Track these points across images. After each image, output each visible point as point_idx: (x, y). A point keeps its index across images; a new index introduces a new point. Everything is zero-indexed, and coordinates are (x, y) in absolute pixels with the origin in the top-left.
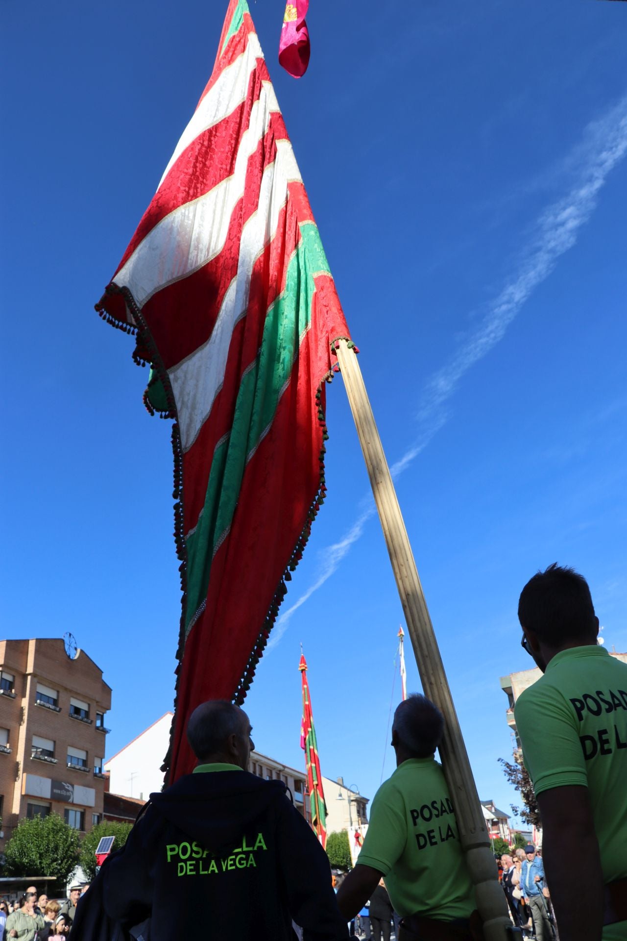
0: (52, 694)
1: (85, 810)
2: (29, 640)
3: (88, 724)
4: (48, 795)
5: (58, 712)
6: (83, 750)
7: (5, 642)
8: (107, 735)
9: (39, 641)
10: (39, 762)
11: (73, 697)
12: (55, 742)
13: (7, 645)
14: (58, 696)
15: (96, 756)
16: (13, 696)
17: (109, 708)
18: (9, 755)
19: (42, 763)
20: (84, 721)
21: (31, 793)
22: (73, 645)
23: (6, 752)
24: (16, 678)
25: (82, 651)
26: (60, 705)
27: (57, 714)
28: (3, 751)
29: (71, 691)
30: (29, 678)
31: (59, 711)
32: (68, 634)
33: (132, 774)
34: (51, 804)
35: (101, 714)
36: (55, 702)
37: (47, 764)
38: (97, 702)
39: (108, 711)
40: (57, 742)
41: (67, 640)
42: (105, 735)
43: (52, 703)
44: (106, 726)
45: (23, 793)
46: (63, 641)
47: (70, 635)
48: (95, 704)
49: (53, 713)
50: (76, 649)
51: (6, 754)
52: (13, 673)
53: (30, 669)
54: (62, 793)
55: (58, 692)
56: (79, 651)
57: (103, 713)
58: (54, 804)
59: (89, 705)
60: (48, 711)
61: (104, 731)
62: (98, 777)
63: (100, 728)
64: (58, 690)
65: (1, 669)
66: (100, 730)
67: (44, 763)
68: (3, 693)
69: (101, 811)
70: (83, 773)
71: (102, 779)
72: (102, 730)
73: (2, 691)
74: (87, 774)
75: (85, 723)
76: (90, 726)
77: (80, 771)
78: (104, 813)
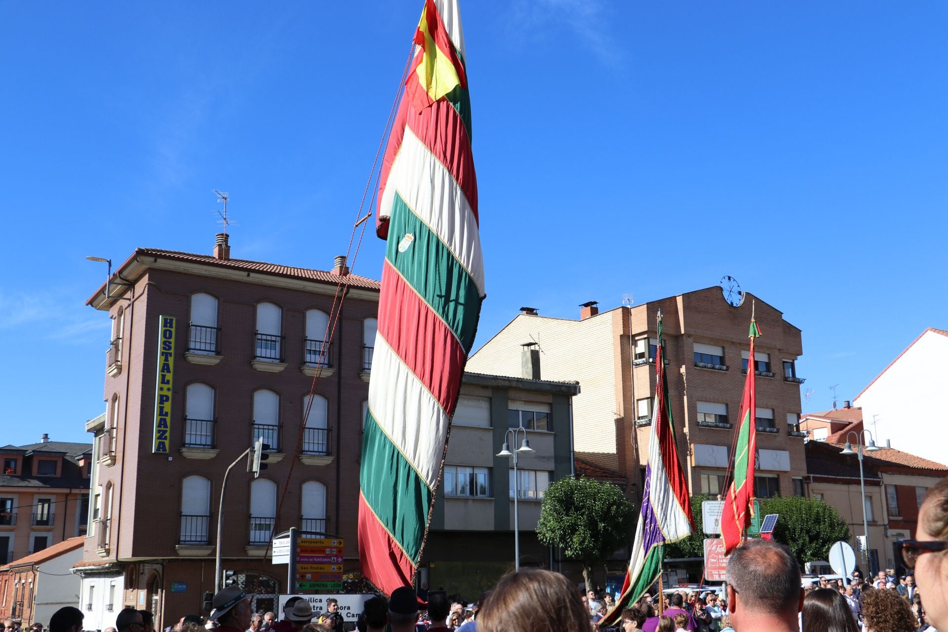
0: (717, 352)
1: (778, 475)
2: (675, 297)
3: (770, 378)
5: (725, 370)
6: (767, 408)
7: (646, 305)
8: (801, 386)
9: (687, 297)
10: (708, 429)
11: (744, 350)
12: (727, 405)
13: (648, 308)
14: (724, 352)
15: (787, 412)
17: (800, 354)
19: (713, 430)
20: (762, 376)
21: (702, 464)
22: (736, 289)
24: (667, 342)
25: (748, 294)
26: (728, 363)
27: (726, 373)
29: (740, 344)
31: (727, 370)
32: (727, 278)
35: (791, 361)
36: (722, 360)
37: (720, 430)
38: (779, 350)
39: (798, 357)
40: (730, 404)
41: (725, 285)
42: (799, 385)
43: (717, 362)
44: (798, 375)
45: (693, 465)
46: (721, 289)
47: (729, 278)
48: (777, 353)
49: (719, 372)
50: (740, 293)
52: (663, 337)
55: (723, 348)
56: (744, 294)
57: (793, 361)
59: (769, 355)
60: (712, 371)
61: (796, 382)
62: (794, 436)
63: (791, 379)
64: (723, 345)
65: (646, 336)
66: (789, 381)
67: (715, 430)
68: (653, 362)
69: (806, 475)
70: (770, 435)
71: (800, 438)
72: (794, 381)
73: (651, 360)
74: (775, 435)
75: (765, 377)
76: (773, 380)
77: (766, 433)
78: (812, 475)
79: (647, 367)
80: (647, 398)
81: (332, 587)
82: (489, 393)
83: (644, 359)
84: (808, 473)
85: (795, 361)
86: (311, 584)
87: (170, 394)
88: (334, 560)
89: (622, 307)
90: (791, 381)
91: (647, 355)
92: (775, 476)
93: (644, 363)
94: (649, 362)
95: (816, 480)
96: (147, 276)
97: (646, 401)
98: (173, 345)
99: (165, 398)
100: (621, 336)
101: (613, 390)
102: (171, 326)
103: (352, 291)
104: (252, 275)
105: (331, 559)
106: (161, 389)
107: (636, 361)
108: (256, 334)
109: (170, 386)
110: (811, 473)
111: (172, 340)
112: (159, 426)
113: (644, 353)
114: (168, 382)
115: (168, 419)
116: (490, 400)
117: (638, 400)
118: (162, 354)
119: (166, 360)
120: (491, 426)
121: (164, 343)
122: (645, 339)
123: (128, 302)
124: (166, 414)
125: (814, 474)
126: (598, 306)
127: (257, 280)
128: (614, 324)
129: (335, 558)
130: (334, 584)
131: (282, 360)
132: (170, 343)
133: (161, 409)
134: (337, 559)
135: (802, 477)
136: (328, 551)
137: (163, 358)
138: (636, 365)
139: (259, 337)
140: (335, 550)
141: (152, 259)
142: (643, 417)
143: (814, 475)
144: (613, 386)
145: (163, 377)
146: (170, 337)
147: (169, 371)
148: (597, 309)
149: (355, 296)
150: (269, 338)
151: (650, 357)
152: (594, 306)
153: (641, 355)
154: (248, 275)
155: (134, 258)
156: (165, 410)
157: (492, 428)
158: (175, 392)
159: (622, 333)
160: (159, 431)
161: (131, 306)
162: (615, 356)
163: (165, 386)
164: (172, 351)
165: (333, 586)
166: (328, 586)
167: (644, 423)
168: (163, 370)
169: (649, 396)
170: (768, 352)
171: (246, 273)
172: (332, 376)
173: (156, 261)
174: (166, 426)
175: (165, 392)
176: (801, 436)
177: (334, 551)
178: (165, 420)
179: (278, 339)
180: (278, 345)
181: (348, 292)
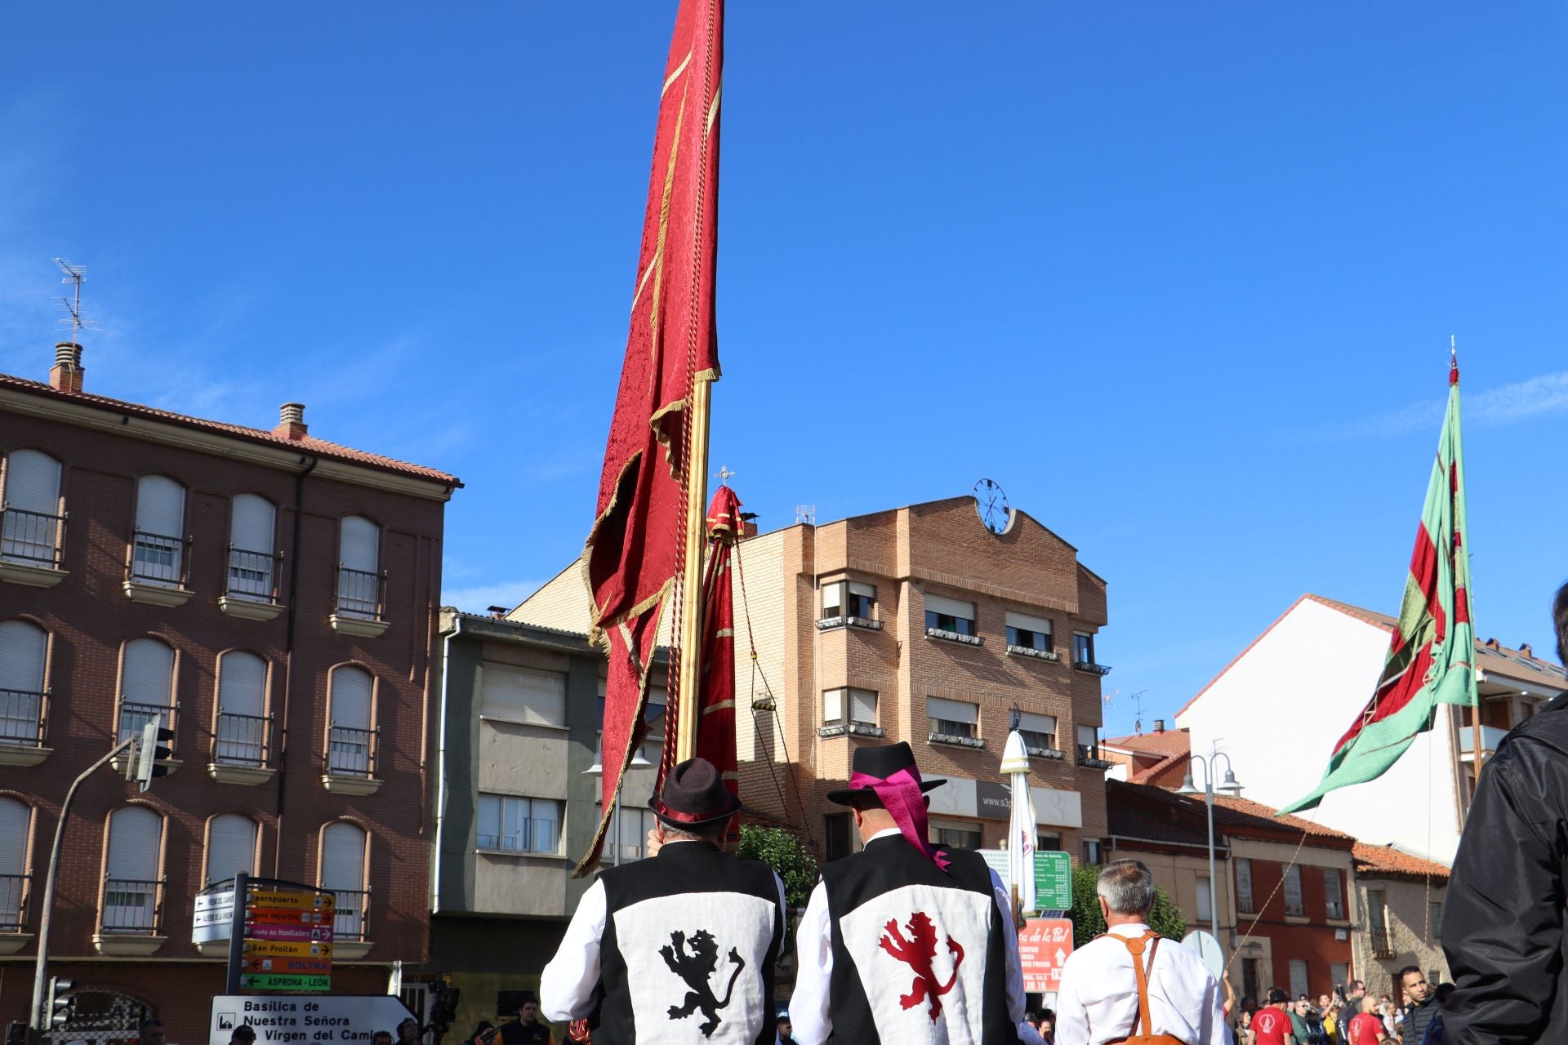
0: (963, 611)
1: (1060, 834)
2: (896, 510)
3: (1052, 662)
4: (973, 813)
5: (977, 645)
6: (1046, 715)
7: (846, 522)
8: (1103, 679)
10: (945, 747)
11: (1010, 610)
12: (978, 705)
13: (849, 530)
14: (976, 614)
15: (1079, 724)
16: (876, 625)
17: (1104, 623)
18: (881, 739)
19: (954, 749)
20: (1040, 657)
22: (1000, 503)
23: (875, 736)
24: (877, 589)
25: (1020, 514)
26: (981, 632)
27: (978, 650)
28: (870, 734)
30: (905, 586)
31: (980, 644)
32: (985, 483)
33: (1214, 742)
34: (981, 826)
35: (1088, 635)
36: (972, 626)
37: (965, 750)
39: (1100, 628)
41: (982, 494)
42: (1099, 678)
43: (966, 630)
44: (1098, 661)
46: (975, 501)
47: (990, 483)
48: (1066, 619)
49: (967, 648)
50: (1006, 511)
51: (877, 739)
52: (871, 581)
53: (903, 569)
54: (1003, 805)
55: (975, 606)
56: (1013, 513)
57: (1092, 634)
58: (987, 826)
59: (1051, 621)
60: (955, 645)
61: (1095, 672)
62: (1088, 766)
63: (1087, 666)
64: (975, 601)
65: (842, 576)
66: (1084, 670)
67: (958, 749)
68: (853, 624)
69: (1104, 834)
70: (1049, 762)
71: (1098, 769)
72: (1091, 671)
73: (851, 620)
74: (1059, 763)
75: (1044, 661)
76: (1056, 665)
77: (1042, 759)
78: (1114, 837)
79: (843, 632)
80: (842, 688)
81: (310, 985)
82: (564, 665)
83: (838, 618)
84: (1109, 834)
85: (1094, 636)
86: (270, 980)
88: (316, 934)
89: (803, 524)
90: (1087, 671)
91: (843, 611)
92: (1055, 835)
93: (840, 625)
94: (847, 624)
95: (1124, 846)
97: (839, 692)
100: (799, 575)
101: (780, 672)
103: (321, 463)
104: (132, 421)
105: (311, 932)
107: (823, 621)
108: (134, 533)
110: (1113, 834)
113: (838, 607)
116: (566, 677)
117: (824, 691)
120: (566, 725)
122: (840, 582)
125: (1118, 834)
126: (757, 521)
127: (140, 432)
128: (787, 554)
129: (319, 931)
130: (315, 980)
134: (321, 933)
135: (1101, 839)
136: (305, 918)
138: (821, 629)
139: (141, 539)
140: (319, 915)
142: (831, 723)
143: (1118, 837)
144: (780, 665)
148: (755, 526)
149: (327, 473)
150: (160, 542)
151: (848, 616)
152: (751, 521)
153: (833, 612)
154: (125, 422)
157: (568, 728)
159: (801, 571)
162: (786, 612)
165: (312, 983)
166: (303, 983)
167: (834, 732)
169: (845, 684)
170: (1049, 617)
171: (120, 418)
172: (276, 619)
176: (1100, 767)
177: (317, 918)
179: (179, 545)
180: (177, 558)
181: (313, 465)
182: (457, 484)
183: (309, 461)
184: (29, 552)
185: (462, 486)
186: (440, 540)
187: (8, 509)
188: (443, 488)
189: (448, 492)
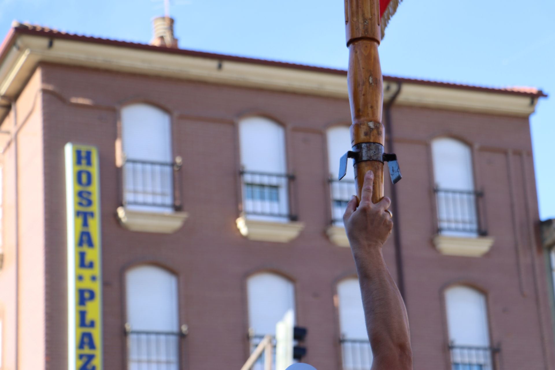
87: (97, 287)
96: (38, 76)
98: (96, 198)
99: (87, 295)
102: (89, 163)
103: (405, 89)
104: (228, 66)
106: (80, 278)
108: (242, 173)
109: (97, 271)
111: (95, 189)
112: (81, 346)
114: (91, 265)
115: (97, 334)
118: (78, 214)
119: (85, 224)
121: (80, 194)
123: (7, 138)
124: (92, 324)
127: (235, 76)
131: (293, 218)
132: (89, 193)
133: (82, 315)
137: (80, 221)
139: (248, 178)
141: (44, 42)
145: (82, 256)
146: (89, 182)
147: (90, 244)
149: (412, 99)
150: (266, 180)
154: (220, 67)
155: (12, 43)
156: (89, 317)
158: (105, 284)
160: (81, 357)
161: (13, 145)
163: (87, 273)
164: (96, 208)
168: (80, 243)
171: (216, 64)
173: (51, 45)
174: (92, 346)
175: (87, 284)
178: (89, 336)
179: (283, 181)
180: (283, 194)
181: (398, 92)
182: (540, 94)
183: (394, 87)
184: (149, 199)
185: (545, 96)
186: (530, 154)
187: (128, 161)
188: (526, 101)
189: (532, 103)
